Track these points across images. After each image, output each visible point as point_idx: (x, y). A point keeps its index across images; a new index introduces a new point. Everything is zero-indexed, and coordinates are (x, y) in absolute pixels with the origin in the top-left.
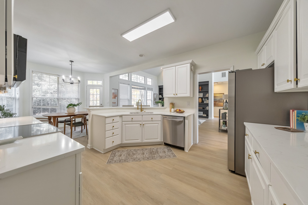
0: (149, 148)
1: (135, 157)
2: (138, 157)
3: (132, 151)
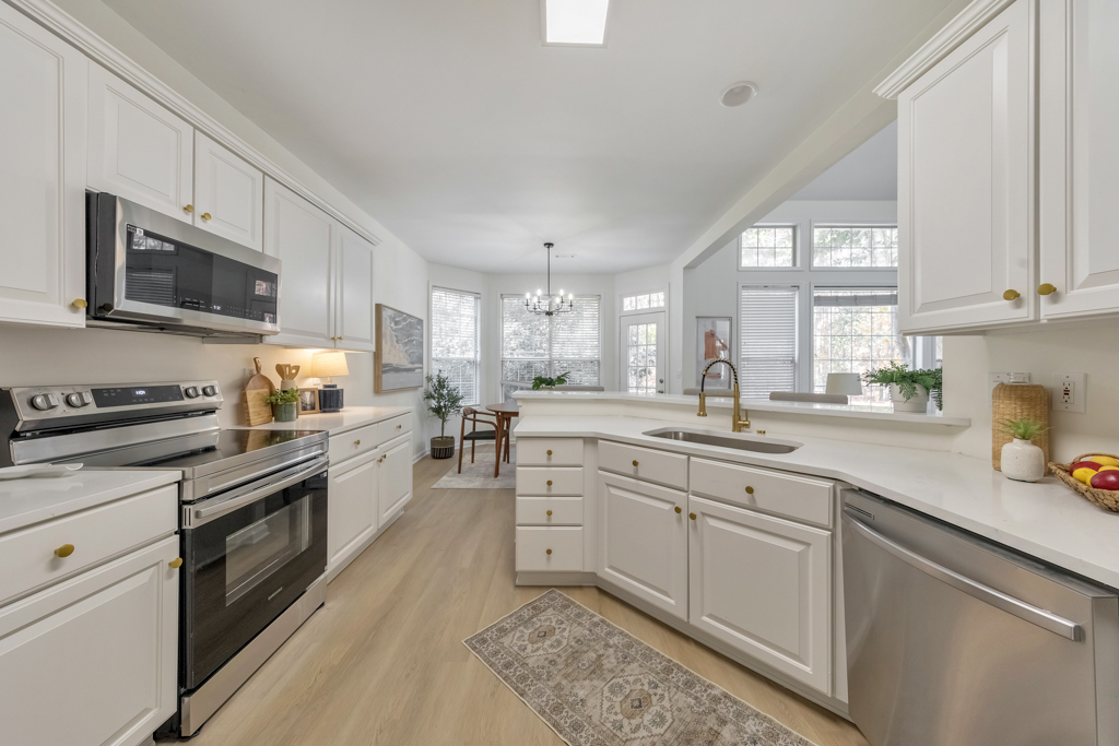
0: (720, 688)
1: (582, 694)
2: (591, 702)
3: (614, 640)
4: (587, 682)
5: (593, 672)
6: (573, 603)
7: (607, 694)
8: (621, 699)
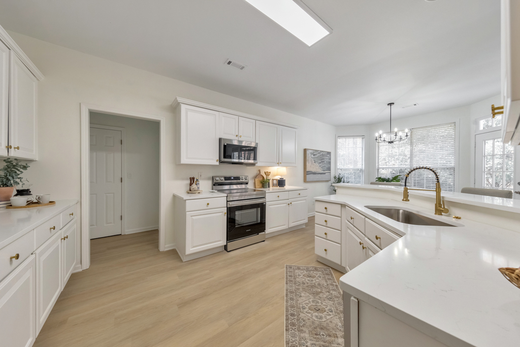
2: (303, 298)
4: (308, 294)
5: (313, 294)
6: (332, 275)
7: (310, 300)
8: (313, 304)
